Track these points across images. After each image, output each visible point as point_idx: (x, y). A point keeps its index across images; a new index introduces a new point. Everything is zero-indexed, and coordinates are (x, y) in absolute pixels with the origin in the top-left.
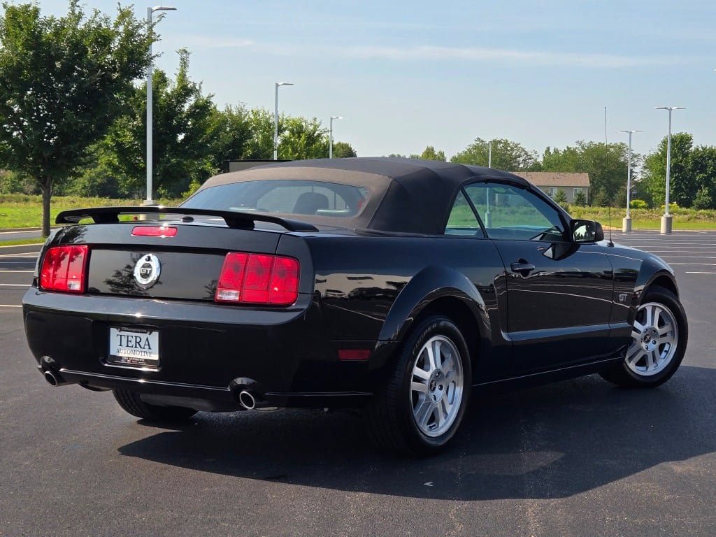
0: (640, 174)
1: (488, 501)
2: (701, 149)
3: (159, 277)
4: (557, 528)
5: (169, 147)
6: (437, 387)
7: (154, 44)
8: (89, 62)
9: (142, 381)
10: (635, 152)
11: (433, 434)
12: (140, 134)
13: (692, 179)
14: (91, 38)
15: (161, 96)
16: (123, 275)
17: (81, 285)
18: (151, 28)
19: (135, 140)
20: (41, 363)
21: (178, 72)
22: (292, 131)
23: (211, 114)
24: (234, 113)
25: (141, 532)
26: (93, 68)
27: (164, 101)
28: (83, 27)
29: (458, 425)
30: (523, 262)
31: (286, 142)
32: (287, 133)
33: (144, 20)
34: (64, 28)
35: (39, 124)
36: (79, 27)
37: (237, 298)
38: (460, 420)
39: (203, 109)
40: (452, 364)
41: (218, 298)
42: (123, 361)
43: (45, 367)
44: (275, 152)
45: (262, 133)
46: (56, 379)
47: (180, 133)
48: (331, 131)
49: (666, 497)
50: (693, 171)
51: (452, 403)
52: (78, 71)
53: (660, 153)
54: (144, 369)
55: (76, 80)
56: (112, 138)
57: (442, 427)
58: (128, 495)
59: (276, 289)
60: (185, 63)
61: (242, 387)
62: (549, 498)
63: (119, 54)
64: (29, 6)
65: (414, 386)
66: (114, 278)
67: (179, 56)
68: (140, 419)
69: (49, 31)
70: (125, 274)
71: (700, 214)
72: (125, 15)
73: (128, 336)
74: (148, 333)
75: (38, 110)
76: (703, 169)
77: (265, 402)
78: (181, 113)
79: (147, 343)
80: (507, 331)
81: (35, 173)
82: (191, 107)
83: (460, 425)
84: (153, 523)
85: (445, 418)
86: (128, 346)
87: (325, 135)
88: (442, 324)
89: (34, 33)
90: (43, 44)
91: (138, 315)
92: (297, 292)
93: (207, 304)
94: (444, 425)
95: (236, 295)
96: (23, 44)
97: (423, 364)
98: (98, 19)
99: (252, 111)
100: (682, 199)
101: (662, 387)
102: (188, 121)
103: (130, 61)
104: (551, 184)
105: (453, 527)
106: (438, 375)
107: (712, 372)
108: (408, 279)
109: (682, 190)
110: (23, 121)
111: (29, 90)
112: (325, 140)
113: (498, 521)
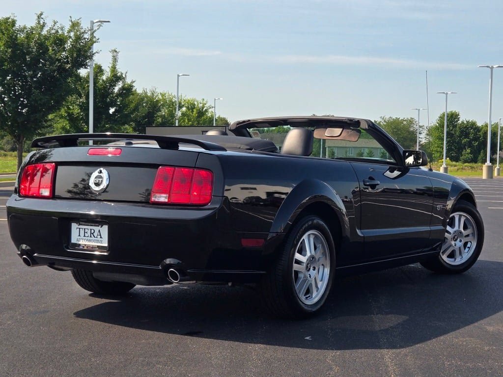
0: (424, 139)
1: (354, 350)
2: (465, 122)
3: (108, 186)
4: (410, 369)
5: (104, 116)
6: (312, 268)
7: (95, 44)
8: (50, 57)
9: (94, 262)
10: (421, 124)
11: (309, 302)
12: (85, 108)
13: (459, 143)
14: (52, 40)
15: (99, 81)
16: (80, 187)
17: (50, 193)
18: (92, 34)
19: (81, 112)
20: (20, 249)
21: (111, 66)
22: (188, 108)
23: (133, 94)
24: (149, 95)
25: (96, 371)
26: (52, 61)
27: (102, 85)
28: (46, 33)
29: (326, 296)
30: (371, 178)
31: (183, 114)
32: (184, 109)
33: (88, 28)
34: (33, 33)
35: (15, 99)
36: (43, 33)
37: (166, 200)
38: (328, 292)
39: (128, 90)
40: (322, 252)
41: (152, 200)
42: (81, 247)
43: (23, 252)
44: (177, 121)
45: (167, 109)
46: (31, 261)
47: (112, 107)
48: (215, 107)
49: (486, 348)
50: (460, 137)
51: (321, 281)
52: (42, 63)
53: (437, 125)
54: (97, 253)
55: (40, 69)
56: (65, 110)
57: (315, 297)
58: (85, 345)
59: (195, 193)
60: (115, 59)
61: (170, 266)
62: (399, 348)
63: (71, 51)
64: (9, 18)
65: (296, 267)
66: (72, 189)
67: (111, 55)
68: (91, 293)
69: (23, 35)
70: (81, 186)
71: (466, 166)
72: (75, 25)
73: (85, 229)
74: (100, 226)
75: (14, 90)
76: (467, 135)
77: (187, 277)
78: (112, 93)
79: (99, 234)
80: (360, 229)
81: (12, 133)
82: (120, 89)
83: (328, 296)
84: (105, 365)
85: (317, 291)
86: (85, 236)
87: (210, 110)
88: (315, 221)
89: (11, 37)
90: (18, 44)
91: (92, 213)
92: (211, 195)
93: (144, 205)
94: (316, 296)
95: (165, 197)
96: (4, 45)
97: (301, 251)
98: (56, 27)
99: (161, 94)
100: (452, 156)
101: (466, 273)
102: (118, 98)
103: (78, 56)
104: (363, 146)
105: (331, 369)
106: (312, 259)
107: (500, 263)
108: (289, 190)
109: (452, 150)
110: (4, 97)
111: (9, 76)
112: (210, 115)
113: (365, 364)
